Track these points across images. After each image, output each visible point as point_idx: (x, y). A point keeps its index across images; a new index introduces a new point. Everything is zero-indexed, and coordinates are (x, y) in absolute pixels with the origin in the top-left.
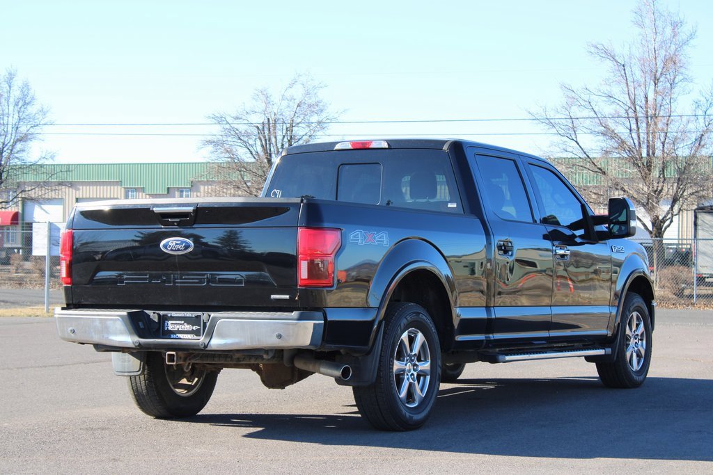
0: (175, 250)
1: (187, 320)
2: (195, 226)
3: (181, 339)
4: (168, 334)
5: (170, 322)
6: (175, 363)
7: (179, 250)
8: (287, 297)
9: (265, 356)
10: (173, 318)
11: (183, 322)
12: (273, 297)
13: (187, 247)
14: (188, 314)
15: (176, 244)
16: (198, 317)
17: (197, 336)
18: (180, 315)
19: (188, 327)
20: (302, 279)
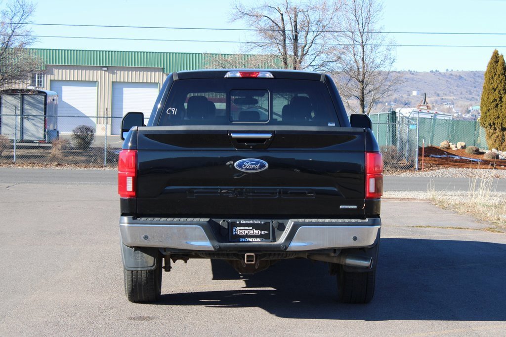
0: (251, 169)
1: (255, 227)
2: (269, 149)
3: (250, 242)
4: (238, 238)
5: (238, 228)
6: (254, 262)
7: (254, 169)
8: (355, 207)
9: (332, 254)
10: (241, 225)
11: (251, 228)
12: (341, 207)
13: (262, 166)
14: (257, 222)
15: (252, 164)
16: (267, 224)
17: (266, 239)
18: (249, 222)
19: (257, 232)
20: (370, 193)
